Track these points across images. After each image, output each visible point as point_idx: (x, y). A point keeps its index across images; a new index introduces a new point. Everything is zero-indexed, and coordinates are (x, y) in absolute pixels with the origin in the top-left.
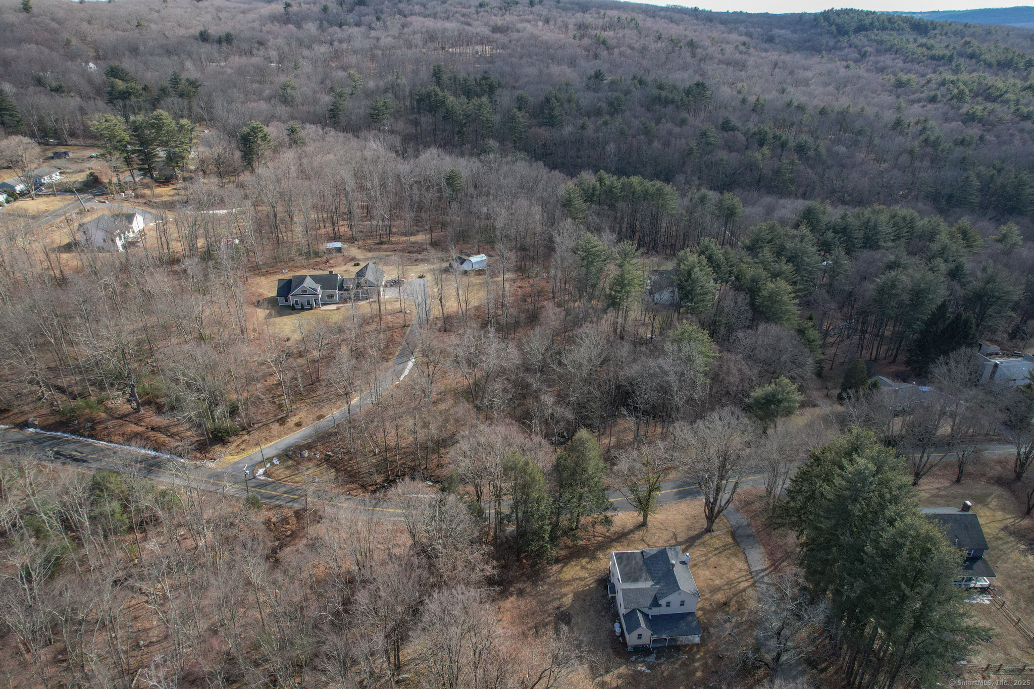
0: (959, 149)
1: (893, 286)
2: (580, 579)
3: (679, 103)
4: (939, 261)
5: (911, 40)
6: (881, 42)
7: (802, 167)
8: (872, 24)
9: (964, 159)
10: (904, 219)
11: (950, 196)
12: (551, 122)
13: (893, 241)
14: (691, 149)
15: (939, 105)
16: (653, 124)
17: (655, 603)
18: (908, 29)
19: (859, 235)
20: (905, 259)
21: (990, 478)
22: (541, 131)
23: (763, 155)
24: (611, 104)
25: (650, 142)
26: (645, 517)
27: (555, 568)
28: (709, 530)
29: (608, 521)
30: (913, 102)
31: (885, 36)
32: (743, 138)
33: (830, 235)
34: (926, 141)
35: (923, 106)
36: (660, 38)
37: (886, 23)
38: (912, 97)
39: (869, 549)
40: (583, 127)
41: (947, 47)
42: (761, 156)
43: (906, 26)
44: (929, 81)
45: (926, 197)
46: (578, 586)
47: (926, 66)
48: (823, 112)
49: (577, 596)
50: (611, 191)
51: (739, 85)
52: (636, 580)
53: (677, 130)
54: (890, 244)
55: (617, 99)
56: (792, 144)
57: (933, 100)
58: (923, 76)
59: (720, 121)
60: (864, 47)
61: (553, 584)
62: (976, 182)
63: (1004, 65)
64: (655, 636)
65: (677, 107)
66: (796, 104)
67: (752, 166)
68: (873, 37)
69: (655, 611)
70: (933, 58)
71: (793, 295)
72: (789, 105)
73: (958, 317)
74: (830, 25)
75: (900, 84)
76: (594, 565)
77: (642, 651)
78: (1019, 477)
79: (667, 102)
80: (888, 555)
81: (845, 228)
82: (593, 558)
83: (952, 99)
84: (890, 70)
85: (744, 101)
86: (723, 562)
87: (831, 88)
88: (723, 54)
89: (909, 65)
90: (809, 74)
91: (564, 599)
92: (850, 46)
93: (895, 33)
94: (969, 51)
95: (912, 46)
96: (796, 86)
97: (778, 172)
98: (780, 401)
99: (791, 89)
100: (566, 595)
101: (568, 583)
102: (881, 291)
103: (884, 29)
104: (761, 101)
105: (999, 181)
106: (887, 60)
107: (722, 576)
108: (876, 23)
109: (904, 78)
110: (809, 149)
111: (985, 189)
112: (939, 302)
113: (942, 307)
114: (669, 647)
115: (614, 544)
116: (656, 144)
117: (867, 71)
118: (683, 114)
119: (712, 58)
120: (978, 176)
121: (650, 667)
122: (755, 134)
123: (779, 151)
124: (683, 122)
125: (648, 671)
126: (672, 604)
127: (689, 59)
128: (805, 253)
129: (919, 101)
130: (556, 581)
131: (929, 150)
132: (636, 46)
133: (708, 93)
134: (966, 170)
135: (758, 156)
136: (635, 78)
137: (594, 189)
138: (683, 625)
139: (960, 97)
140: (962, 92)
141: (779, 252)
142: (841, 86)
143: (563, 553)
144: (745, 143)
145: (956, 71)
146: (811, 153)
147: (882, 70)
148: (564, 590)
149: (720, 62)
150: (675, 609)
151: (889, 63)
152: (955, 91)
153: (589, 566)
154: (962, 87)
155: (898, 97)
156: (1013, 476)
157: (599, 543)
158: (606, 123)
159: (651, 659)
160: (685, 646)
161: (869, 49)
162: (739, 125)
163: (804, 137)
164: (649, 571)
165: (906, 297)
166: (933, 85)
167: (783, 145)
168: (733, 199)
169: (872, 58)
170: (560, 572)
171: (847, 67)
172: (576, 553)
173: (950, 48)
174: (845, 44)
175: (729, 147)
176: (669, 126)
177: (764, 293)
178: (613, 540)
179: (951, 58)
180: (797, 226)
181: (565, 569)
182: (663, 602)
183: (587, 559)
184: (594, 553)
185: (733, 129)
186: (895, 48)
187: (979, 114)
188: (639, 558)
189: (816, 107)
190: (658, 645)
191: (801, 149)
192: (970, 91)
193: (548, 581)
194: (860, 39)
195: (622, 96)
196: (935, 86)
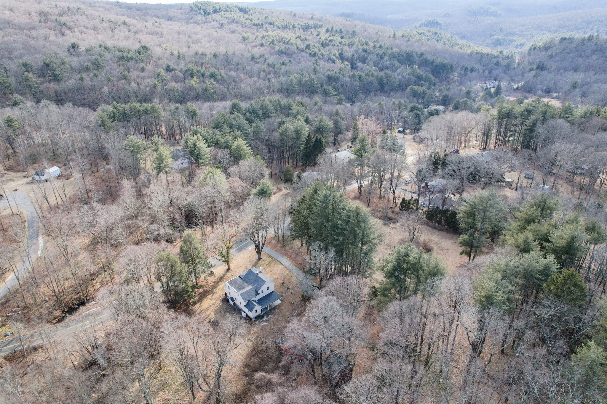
0: (284, 67)
1: (287, 131)
2: (213, 304)
3: (137, 59)
4: (299, 116)
5: (242, 16)
6: (228, 18)
7: (217, 85)
8: (220, 9)
9: (287, 71)
10: (275, 101)
11: (287, 89)
12: (56, 78)
13: (276, 112)
14: (155, 84)
15: (266, 48)
16: (126, 73)
17: (257, 294)
18: (238, 11)
19: (260, 112)
20: (285, 119)
21: (352, 198)
22: (52, 85)
23: (195, 82)
24: (94, 63)
25: (129, 83)
26: (229, 265)
27: (197, 306)
28: (260, 259)
29: (212, 274)
30: (253, 47)
31: (228, 15)
32: (181, 74)
33: (248, 115)
34: (268, 65)
35: (259, 49)
36: (103, 20)
37: (227, 8)
38: (252, 45)
39: (339, 222)
40: (81, 79)
41: (259, 19)
42: (193, 82)
43: (237, 9)
44: (257, 36)
45: (278, 91)
46: (214, 307)
47: (253, 29)
48: (215, 56)
49: (216, 312)
50: (125, 114)
51: (164, 46)
52: (243, 288)
53: (142, 74)
54: (274, 114)
55: (96, 60)
56: (208, 74)
57: (262, 45)
58: (253, 34)
59: (164, 66)
60: (220, 21)
61: (200, 313)
62: (295, 81)
63: (285, 27)
64: (263, 308)
65: (136, 61)
66: (200, 53)
67: (191, 89)
68: (223, 15)
69: (258, 297)
70: (254, 25)
71: (247, 145)
72: (197, 54)
73: (317, 138)
74: (200, 10)
75: (245, 39)
76: (215, 296)
77: (259, 317)
78: (360, 193)
79: (129, 59)
80: (347, 222)
81: (254, 110)
82: (213, 293)
83: (270, 44)
84: (237, 32)
85: (172, 54)
86: (273, 268)
87: (213, 43)
88: (147, 29)
89: (245, 29)
90: (199, 37)
91: (210, 316)
92: (214, 21)
93: (233, 13)
94: (269, 21)
95: (243, 20)
96: (195, 44)
97: (206, 90)
98: (266, 192)
99: (192, 45)
100: (210, 314)
101: (207, 309)
102: (282, 135)
103: (227, 11)
104: (181, 53)
105: (304, 80)
106: (234, 26)
107: (275, 274)
108: (222, 8)
109: (246, 36)
110: (217, 75)
111: (300, 84)
112: (307, 134)
113: (309, 136)
114: (270, 310)
115: (220, 283)
116: (133, 84)
117: (227, 33)
118: (141, 65)
119: (141, 31)
120: (296, 78)
121: (266, 321)
122: (186, 71)
123: (202, 78)
124: (143, 70)
125: (267, 324)
126: (264, 291)
127: (127, 33)
128: (243, 124)
129: (256, 46)
130: (201, 311)
131: (271, 69)
132: (89, 26)
133: (150, 52)
134: (289, 76)
135: (192, 82)
136: (100, 46)
137: (114, 113)
138: (273, 297)
139: (273, 43)
140: (273, 41)
141: (231, 127)
142: (217, 41)
143: (196, 298)
144: (183, 76)
145: (267, 31)
146: (219, 77)
147: (233, 32)
148: (208, 313)
149: (147, 33)
150: (266, 292)
151: (235, 28)
152: (270, 41)
153: (213, 297)
154: (272, 38)
155: (246, 45)
156: (358, 194)
157: (212, 286)
158: (95, 75)
159: (265, 318)
160: (277, 306)
161: (224, 22)
162: (176, 67)
163: (212, 70)
164: (247, 282)
165: (294, 135)
166: (259, 38)
167: (203, 75)
168: (192, 105)
169: (226, 26)
170: (201, 306)
171: (216, 31)
172: (203, 296)
173: (260, 20)
174: (211, 20)
175: (176, 80)
176: (136, 73)
177: (234, 147)
178: (218, 282)
179: (262, 25)
180: (232, 113)
181: (202, 304)
182: (260, 291)
183: (211, 295)
184: (212, 291)
185: (173, 70)
186: (236, 21)
187: (283, 50)
188: (239, 279)
189: (211, 54)
190: (265, 312)
191: (213, 76)
192: (276, 40)
193: (197, 313)
194: (216, 16)
195: (99, 57)
196: (260, 39)
